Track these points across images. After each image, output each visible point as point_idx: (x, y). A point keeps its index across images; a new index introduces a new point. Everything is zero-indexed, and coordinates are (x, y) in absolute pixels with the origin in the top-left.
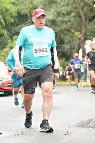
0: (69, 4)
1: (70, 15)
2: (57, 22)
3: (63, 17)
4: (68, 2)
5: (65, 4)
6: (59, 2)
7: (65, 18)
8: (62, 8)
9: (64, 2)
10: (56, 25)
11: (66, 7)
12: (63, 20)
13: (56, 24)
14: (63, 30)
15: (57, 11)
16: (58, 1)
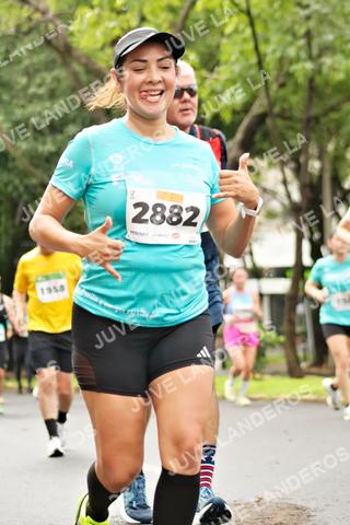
0: (57, 93)
1: (61, 132)
2: (14, 160)
3: (36, 139)
4: (53, 86)
5: (42, 91)
6: (19, 87)
7: (44, 143)
8: (31, 108)
9: (40, 86)
10: (9, 170)
11: (47, 104)
12: (36, 150)
13: (10, 165)
14: (35, 187)
15: (14, 118)
16: (17, 83)
